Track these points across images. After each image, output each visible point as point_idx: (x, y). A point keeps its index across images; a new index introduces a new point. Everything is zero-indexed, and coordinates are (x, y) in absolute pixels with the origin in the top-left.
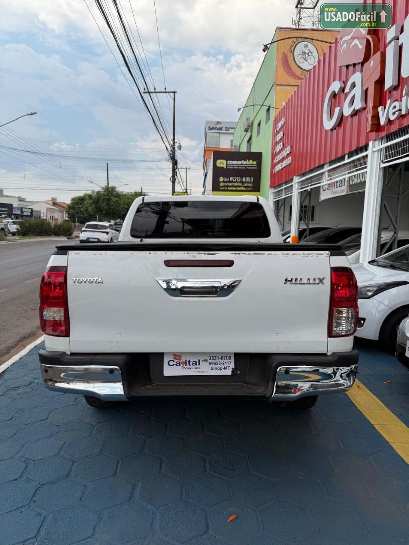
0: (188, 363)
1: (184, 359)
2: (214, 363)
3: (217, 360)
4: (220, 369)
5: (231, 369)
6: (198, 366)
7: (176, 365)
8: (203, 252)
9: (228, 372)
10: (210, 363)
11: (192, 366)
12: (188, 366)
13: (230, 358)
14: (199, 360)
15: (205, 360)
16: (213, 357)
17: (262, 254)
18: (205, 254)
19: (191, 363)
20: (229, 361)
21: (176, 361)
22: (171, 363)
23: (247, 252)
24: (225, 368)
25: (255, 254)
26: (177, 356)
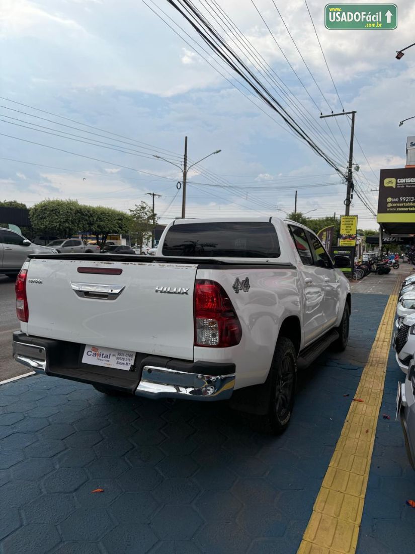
0: (101, 355)
1: (99, 352)
2: (120, 359)
3: (122, 357)
4: (123, 364)
5: (130, 366)
6: (108, 359)
7: (93, 355)
8: (104, 262)
9: (128, 368)
10: (117, 358)
11: (104, 359)
12: (101, 358)
13: (131, 356)
14: (110, 354)
15: (114, 355)
16: (121, 352)
17: (144, 265)
18: (105, 263)
19: (104, 356)
20: (131, 358)
21: (93, 352)
22: (89, 353)
23: (134, 263)
24: (127, 364)
25: (139, 264)
26: (95, 348)
